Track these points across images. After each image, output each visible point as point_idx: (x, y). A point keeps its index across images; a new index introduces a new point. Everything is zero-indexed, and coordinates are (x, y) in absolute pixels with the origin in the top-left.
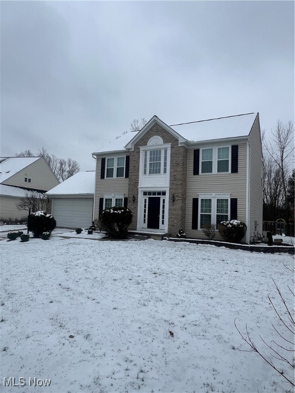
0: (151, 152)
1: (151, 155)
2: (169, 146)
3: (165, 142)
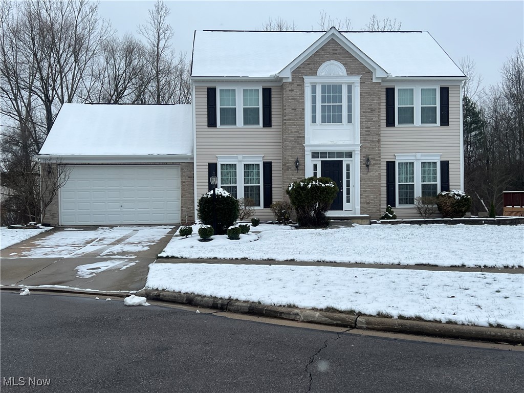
0: (323, 87)
1: (323, 91)
2: (356, 79)
3: (350, 72)
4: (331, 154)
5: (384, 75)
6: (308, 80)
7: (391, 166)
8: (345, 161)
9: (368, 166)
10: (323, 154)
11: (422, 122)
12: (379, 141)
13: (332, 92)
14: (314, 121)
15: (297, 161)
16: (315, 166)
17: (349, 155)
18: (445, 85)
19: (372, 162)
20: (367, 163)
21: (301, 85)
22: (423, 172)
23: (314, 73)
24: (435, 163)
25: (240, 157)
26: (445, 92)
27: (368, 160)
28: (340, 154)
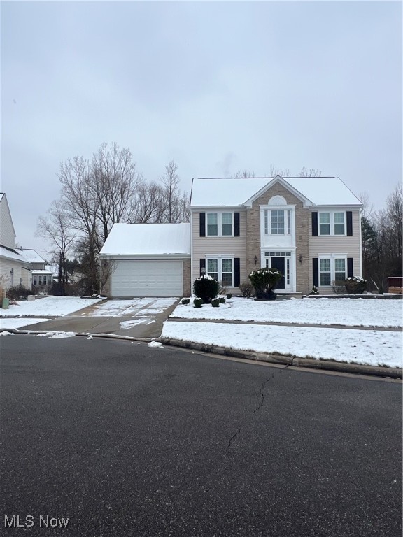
0: (272, 211)
1: (272, 214)
2: (293, 207)
3: (289, 202)
4: (278, 253)
5: (310, 204)
6: (262, 207)
7: (315, 261)
8: (286, 258)
9: (301, 261)
10: (272, 253)
11: (335, 234)
12: (308, 245)
13: (277, 215)
14: (266, 232)
15: (256, 258)
16: (267, 261)
17: (289, 254)
18: (349, 210)
19: (304, 259)
20: (300, 259)
21: (258, 211)
22: (336, 265)
23: (266, 203)
24: (344, 260)
25: (220, 255)
26: (349, 215)
27: (301, 257)
28: (283, 254)
